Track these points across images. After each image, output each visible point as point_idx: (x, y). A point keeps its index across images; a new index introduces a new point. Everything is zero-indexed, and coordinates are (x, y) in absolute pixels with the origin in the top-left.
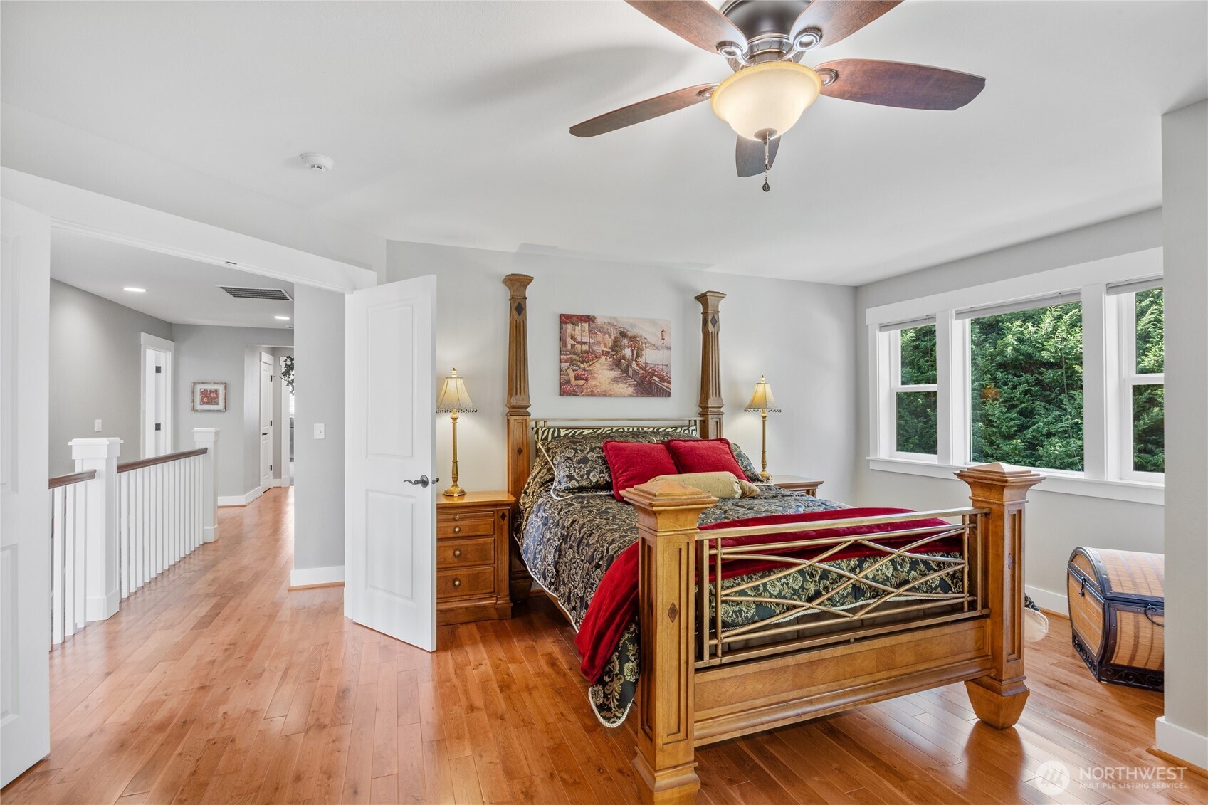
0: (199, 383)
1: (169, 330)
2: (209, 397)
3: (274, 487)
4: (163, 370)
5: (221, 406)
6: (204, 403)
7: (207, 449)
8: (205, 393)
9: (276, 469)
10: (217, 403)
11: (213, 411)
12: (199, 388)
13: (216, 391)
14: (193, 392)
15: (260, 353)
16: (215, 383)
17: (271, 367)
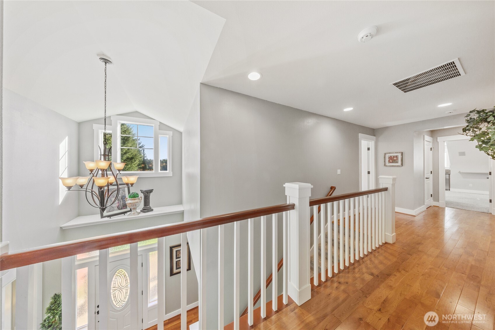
0: (387, 153)
1: (373, 132)
2: (393, 160)
3: (433, 206)
4: (370, 149)
5: (399, 163)
6: (390, 162)
7: (387, 188)
8: (390, 158)
9: (435, 196)
10: (397, 162)
11: (395, 166)
12: (387, 156)
13: (397, 157)
14: (385, 158)
15: (424, 136)
16: (396, 153)
17: (431, 144)
